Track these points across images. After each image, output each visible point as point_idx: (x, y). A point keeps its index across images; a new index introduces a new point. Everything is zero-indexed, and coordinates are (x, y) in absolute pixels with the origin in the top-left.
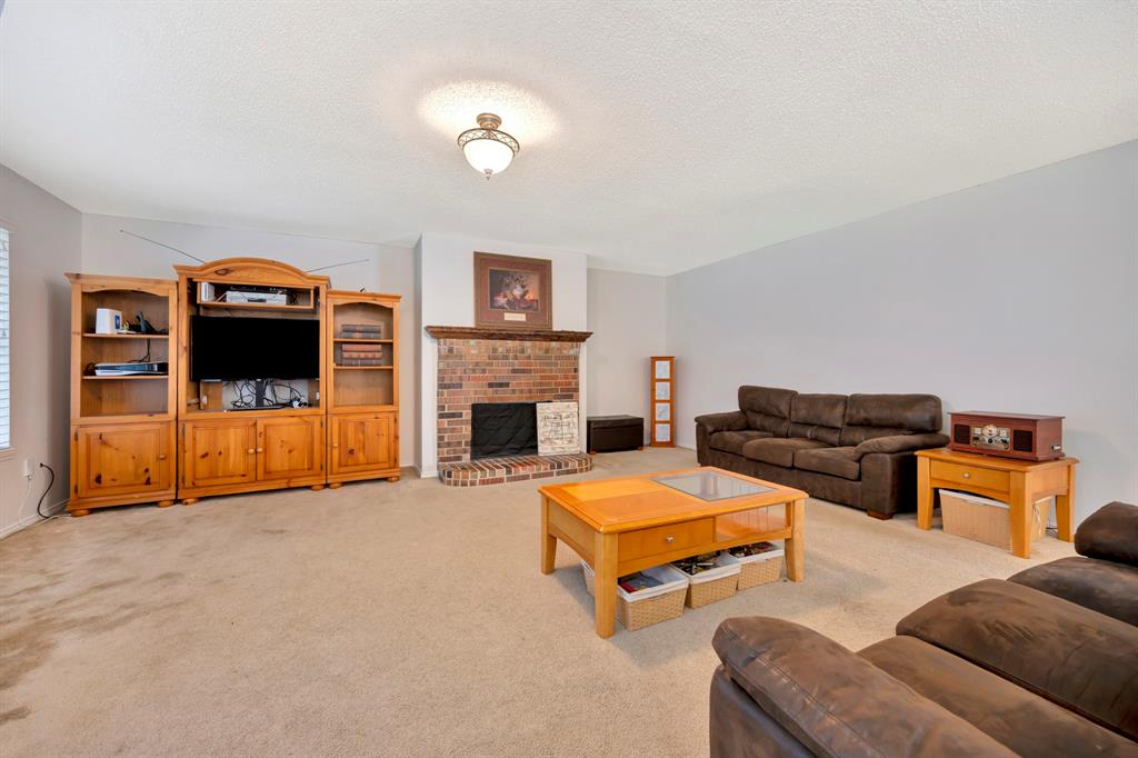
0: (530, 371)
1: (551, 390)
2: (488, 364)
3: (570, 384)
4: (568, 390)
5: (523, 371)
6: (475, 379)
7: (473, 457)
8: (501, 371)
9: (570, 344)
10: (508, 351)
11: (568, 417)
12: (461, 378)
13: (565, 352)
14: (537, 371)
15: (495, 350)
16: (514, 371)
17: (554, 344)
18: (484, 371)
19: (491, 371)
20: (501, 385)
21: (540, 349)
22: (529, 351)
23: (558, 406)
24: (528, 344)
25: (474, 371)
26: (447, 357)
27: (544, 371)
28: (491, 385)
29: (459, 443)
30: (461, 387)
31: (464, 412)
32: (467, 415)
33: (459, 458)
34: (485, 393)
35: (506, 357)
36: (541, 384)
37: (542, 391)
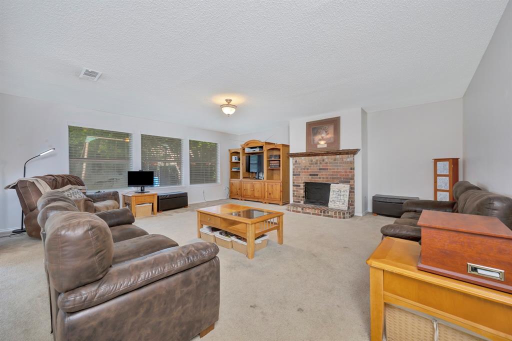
0: (327, 169)
1: (337, 178)
2: (309, 167)
3: (348, 175)
4: (347, 179)
5: (324, 169)
6: (305, 172)
7: (304, 203)
8: (315, 169)
9: (347, 156)
10: (317, 161)
11: (344, 192)
12: (300, 172)
13: (345, 160)
14: (330, 169)
15: (312, 161)
16: (320, 169)
17: (338, 156)
18: (308, 169)
19: (311, 169)
20: (314, 175)
21: (331, 159)
22: (326, 160)
23: (341, 186)
24: (325, 157)
25: (304, 169)
26: (295, 164)
27: (334, 169)
28: (310, 175)
29: (299, 197)
30: (300, 175)
31: (301, 185)
32: (302, 186)
33: (300, 202)
34: (308, 178)
35: (316, 163)
36: (332, 175)
37: (333, 178)
